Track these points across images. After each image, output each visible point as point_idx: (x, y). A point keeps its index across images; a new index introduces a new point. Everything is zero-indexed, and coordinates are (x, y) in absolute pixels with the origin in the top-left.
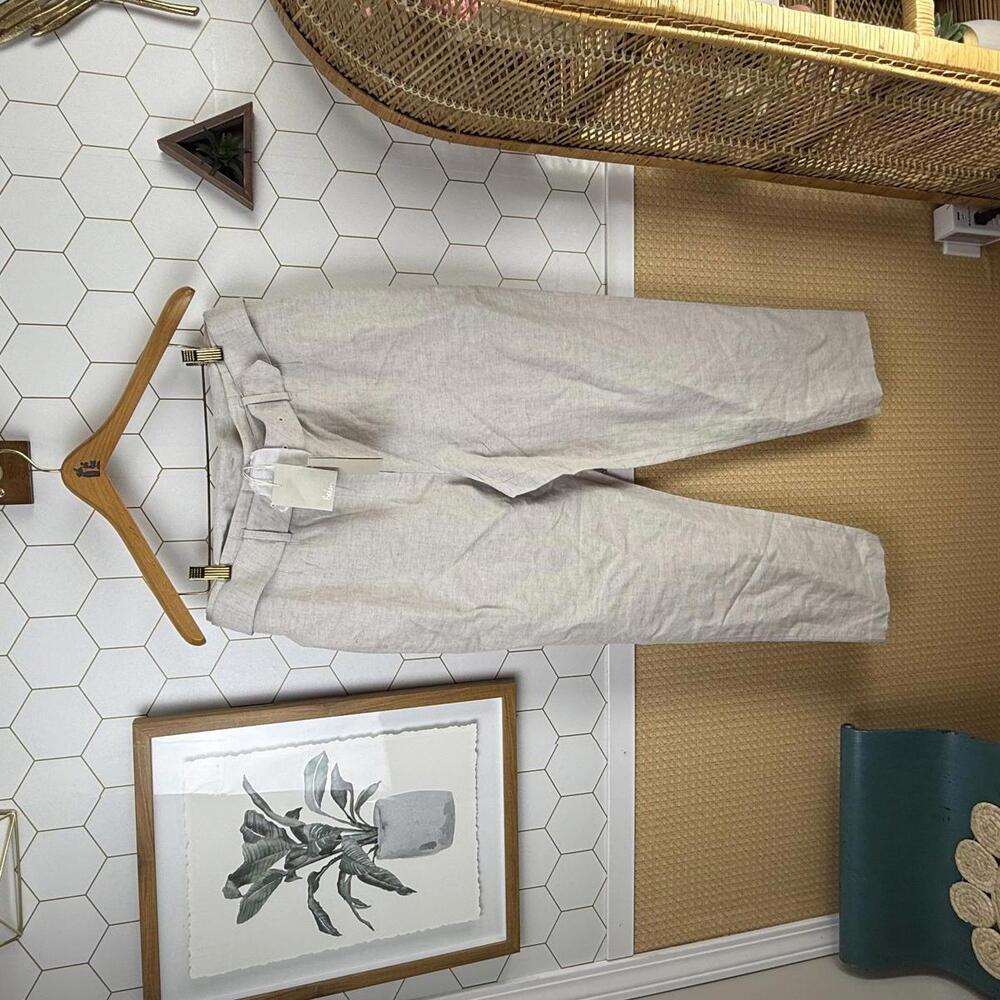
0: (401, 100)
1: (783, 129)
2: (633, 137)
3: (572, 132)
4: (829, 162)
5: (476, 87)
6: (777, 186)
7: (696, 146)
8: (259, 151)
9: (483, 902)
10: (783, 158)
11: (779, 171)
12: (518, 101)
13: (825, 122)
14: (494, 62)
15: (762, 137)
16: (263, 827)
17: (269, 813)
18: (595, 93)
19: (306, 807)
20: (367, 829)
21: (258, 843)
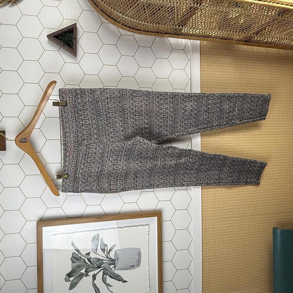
0: (123, 21)
1: (249, 27)
2: (199, 31)
3: (179, 30)
4: (265, 38)
5: (148, 16)
6: (248, 47)
7: (220, 34)
8: (78, 38)
9: (150, 286)
10: (249, 37)
11: (248, 42)
12: (161, 20)
13: (263, 25)
14: (153, 8)
15: (242, 30)
16: (78, 258)
17: (80, 254)
18: (186, 17)
19: (92, 252)
20: (112, 260)
21: (76, 263)
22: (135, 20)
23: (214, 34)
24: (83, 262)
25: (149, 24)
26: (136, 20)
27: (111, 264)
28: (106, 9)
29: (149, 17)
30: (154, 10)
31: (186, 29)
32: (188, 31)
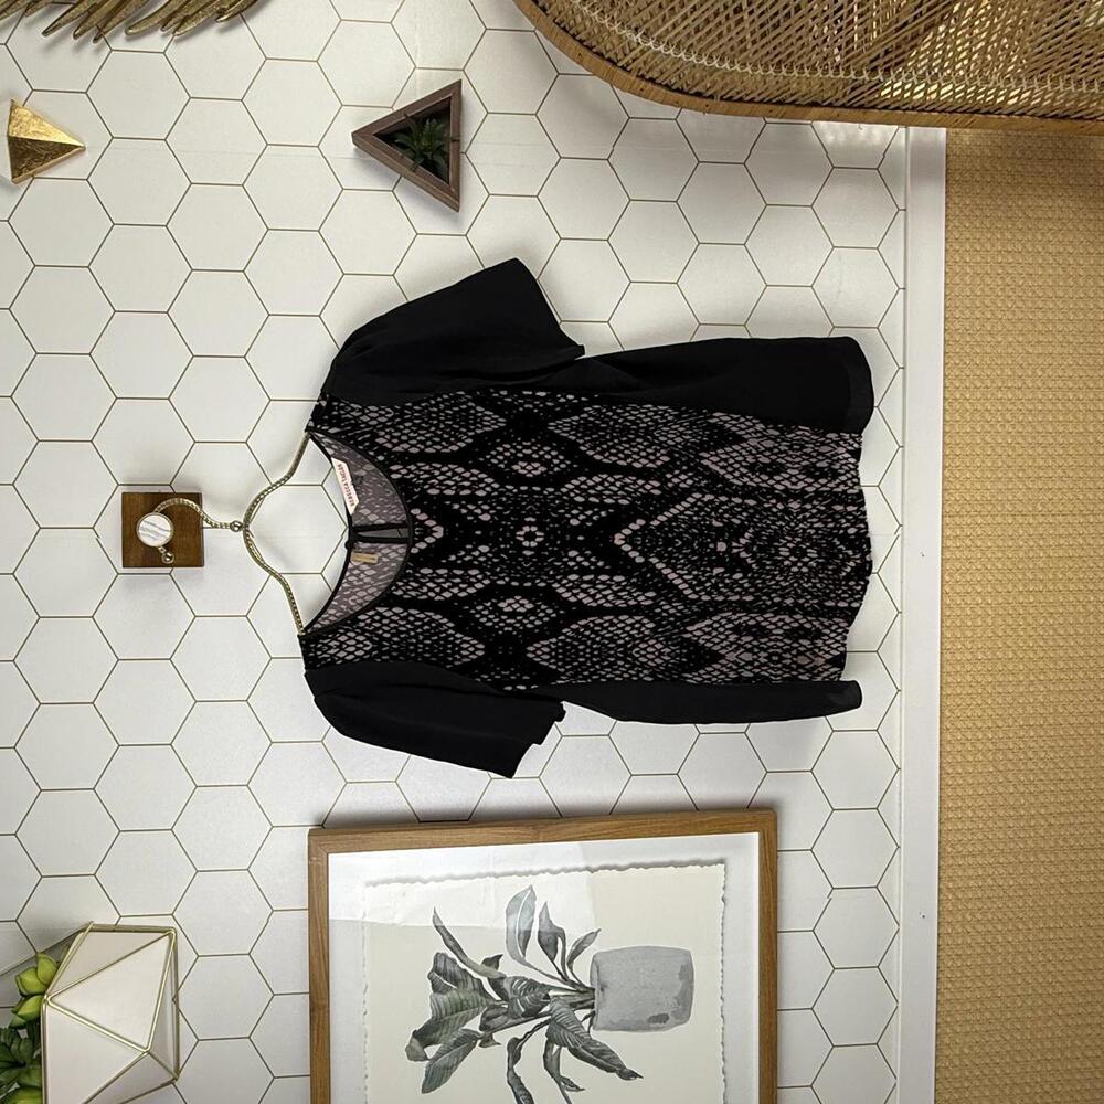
3: (871, 88)
7: (1042, 97)
8: (466, 138)
9: (728, 1100)
14: (776, 1)
17: (463, 958)
19: (506, 955)
20: (581, 990)
21: (449, 994)
22: (693, 58)
23: (1015, 100)
24: (475, 990)
25: (748, 69)
26: (700, 55)
27: (579, 1006)
28: (579, 18)
29: (754, 42)
31: (900, 84)
32: (908, 90)
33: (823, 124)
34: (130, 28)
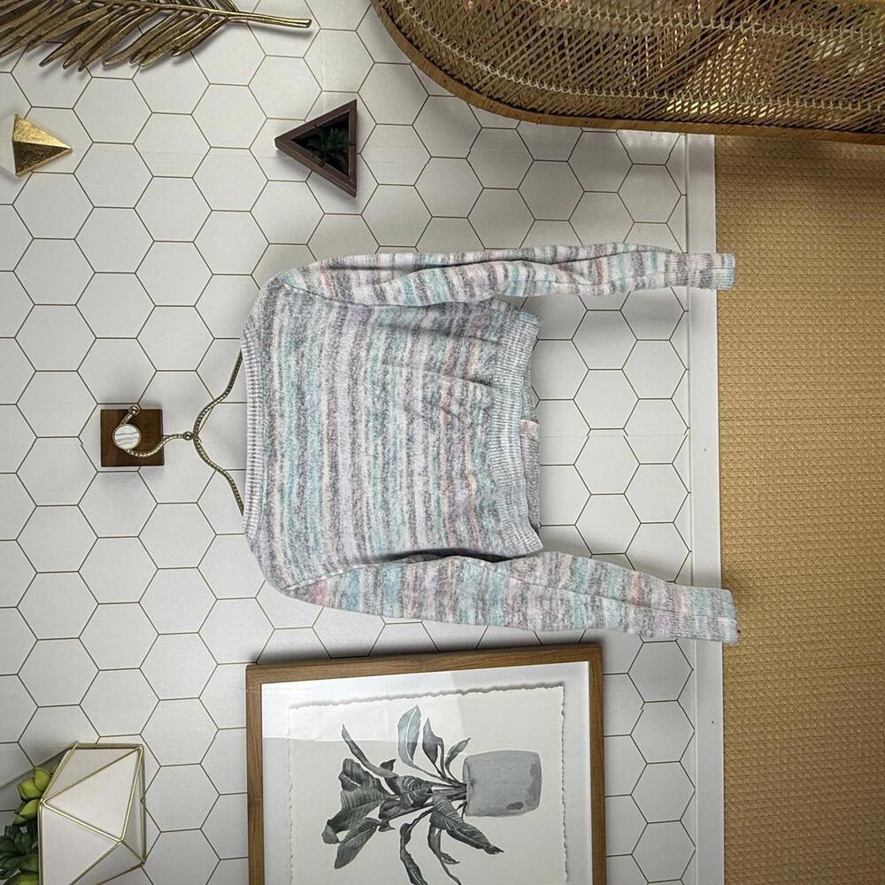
0: (493, 87)
2: (719, 106)
3: (659, 105)
5: (569, 67)
7: (784, 111)
8: (361, 143)
10: (877, 117)
11: (870, 131)
14: (590, 41)
15: (856, 97)
16: (360, 776)
17: (366, 763)
18: (688, 64)
19: (399, 759)
20: (456, 785)
21: (355, 791)
22: (529, 83)
23: (764, 114)
24: (374, 787)
25: (570, 91)
26: (534, 80)
27: (455, 798)
28: (444, 54)
29: (573, 71)
30: (590, 50)
31: (680, 102)
32: (687, 107)
33: (625, 131)
34: (106, 61)
